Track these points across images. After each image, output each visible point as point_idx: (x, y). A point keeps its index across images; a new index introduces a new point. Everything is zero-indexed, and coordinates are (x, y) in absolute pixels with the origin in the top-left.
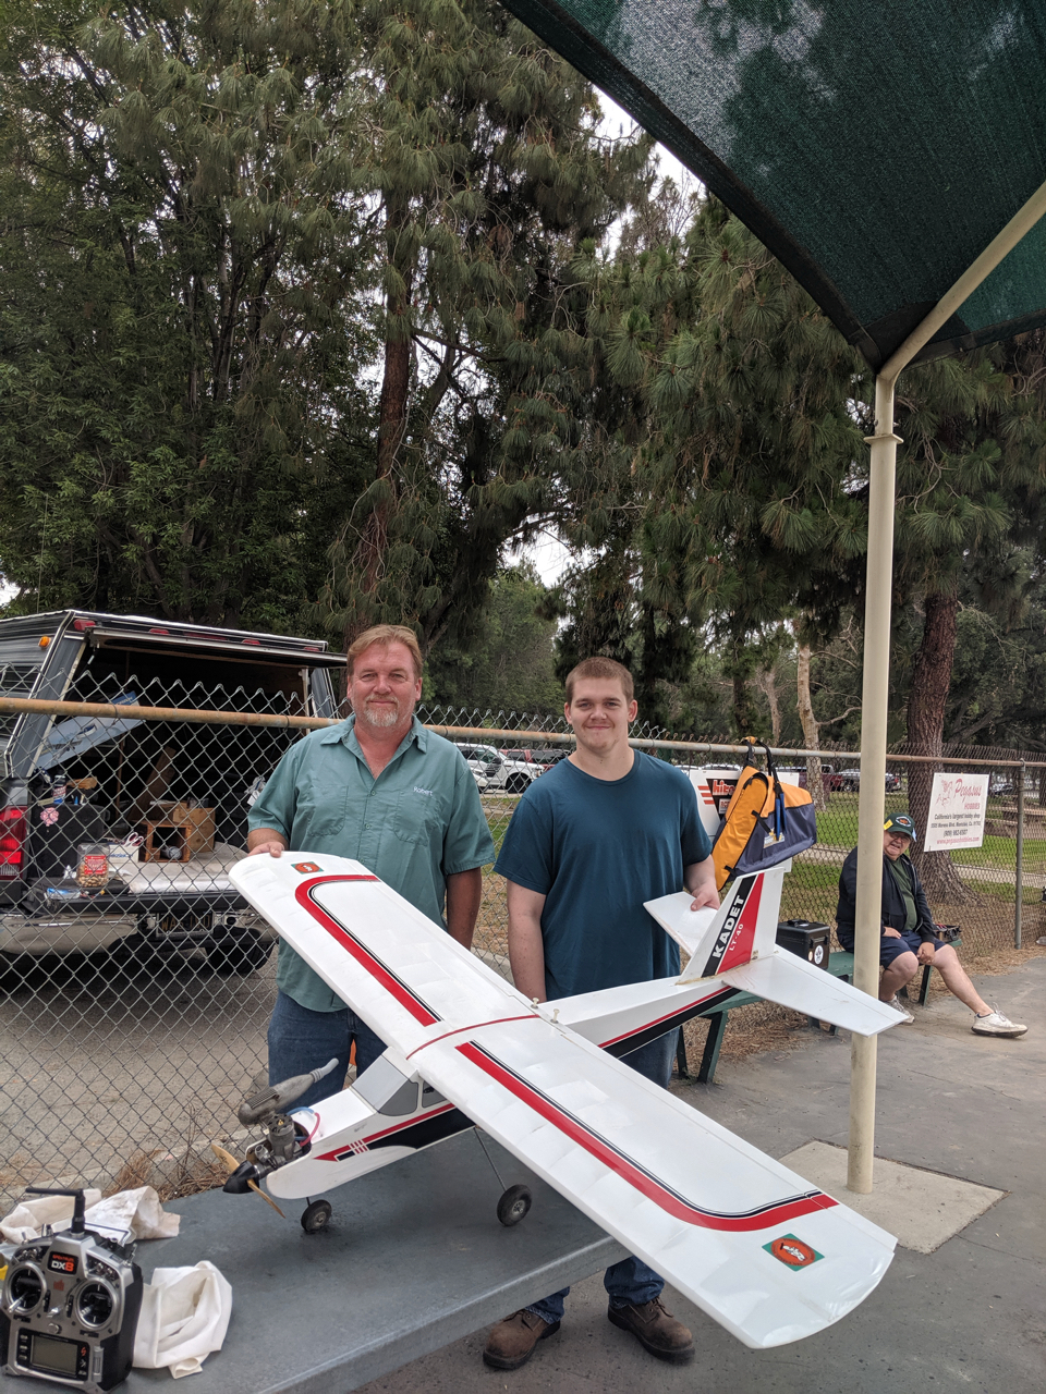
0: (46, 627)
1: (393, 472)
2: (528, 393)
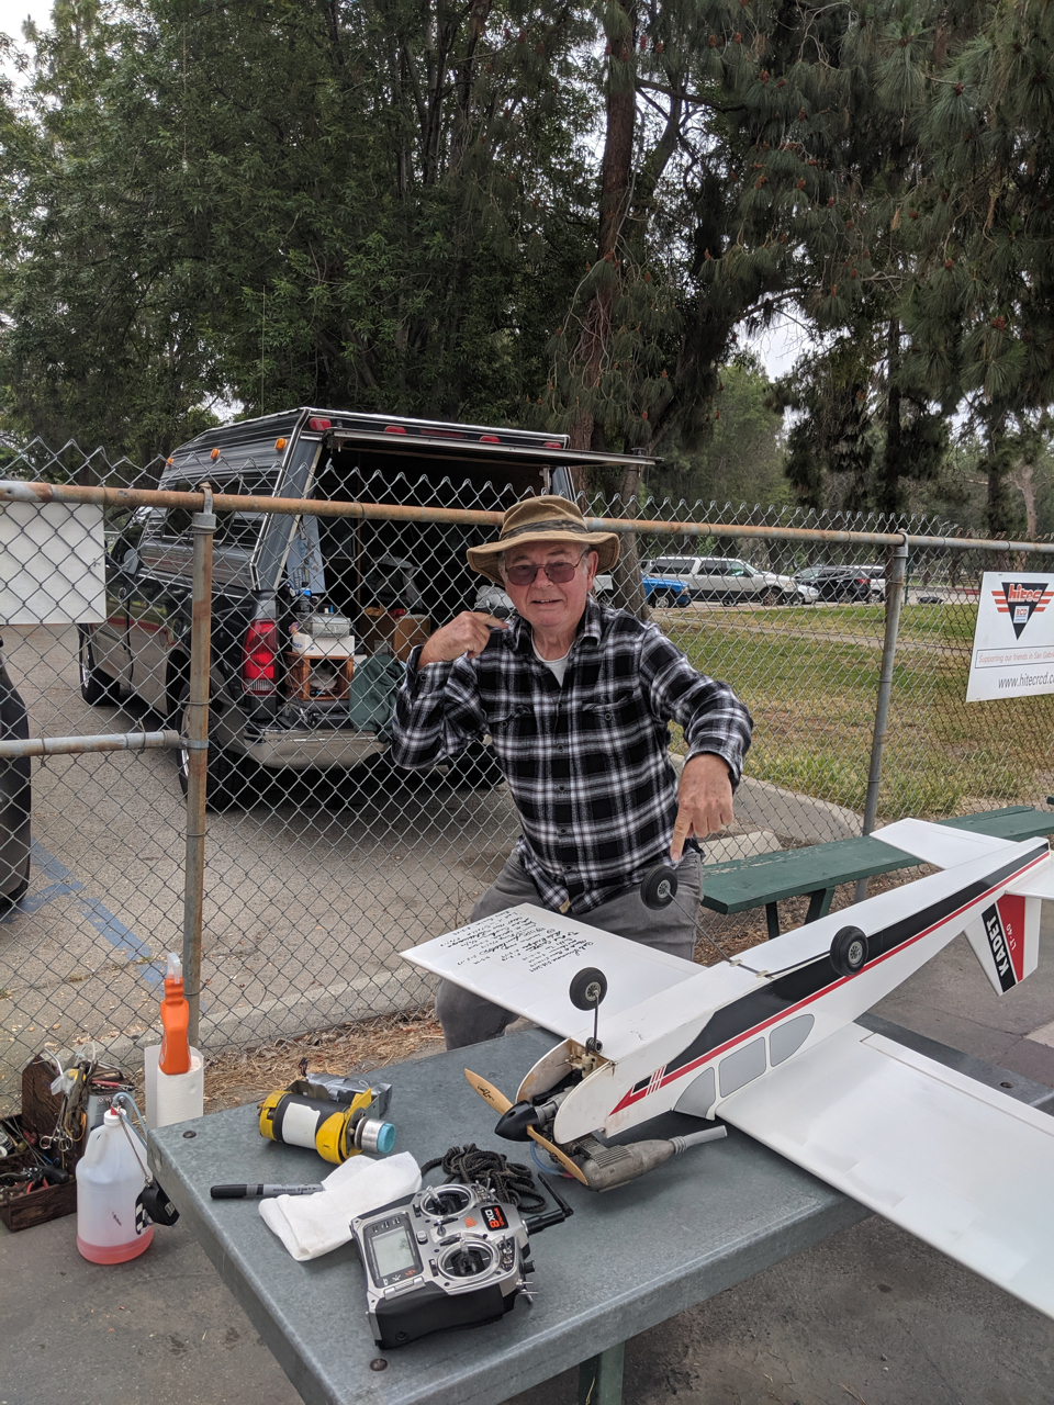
0: (282, 428)
1: (617, 250)
2: (771, 144)
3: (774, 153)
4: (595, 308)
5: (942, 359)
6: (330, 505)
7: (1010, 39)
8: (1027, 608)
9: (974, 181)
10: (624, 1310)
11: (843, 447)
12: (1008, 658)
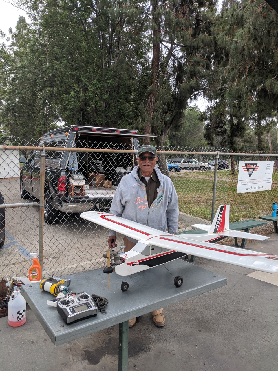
0: (67, 130)
1: (156, 82)
2: (194, 55)
3: (194, 57)
4: (151, 97)
5: (236, 108)
6: (79, 149)
7: (248, 30)
8: (252, 170)
9: (243, 63)
10: (116, 318)
11: (219, 130)
12: (248, 182)
